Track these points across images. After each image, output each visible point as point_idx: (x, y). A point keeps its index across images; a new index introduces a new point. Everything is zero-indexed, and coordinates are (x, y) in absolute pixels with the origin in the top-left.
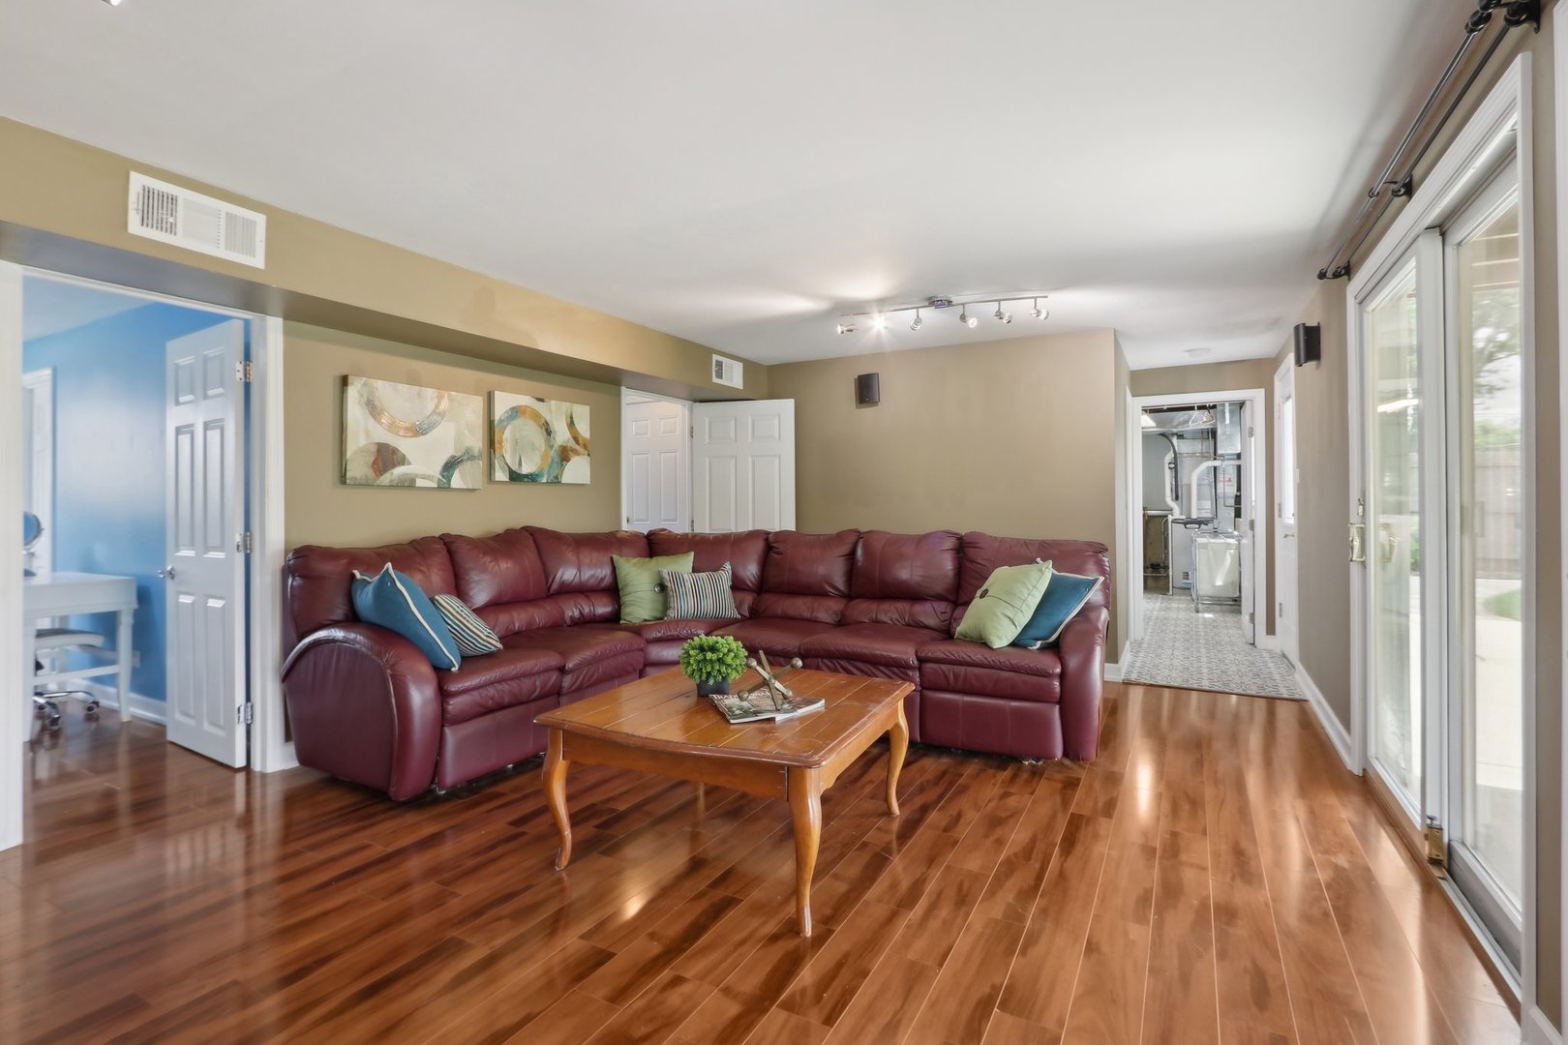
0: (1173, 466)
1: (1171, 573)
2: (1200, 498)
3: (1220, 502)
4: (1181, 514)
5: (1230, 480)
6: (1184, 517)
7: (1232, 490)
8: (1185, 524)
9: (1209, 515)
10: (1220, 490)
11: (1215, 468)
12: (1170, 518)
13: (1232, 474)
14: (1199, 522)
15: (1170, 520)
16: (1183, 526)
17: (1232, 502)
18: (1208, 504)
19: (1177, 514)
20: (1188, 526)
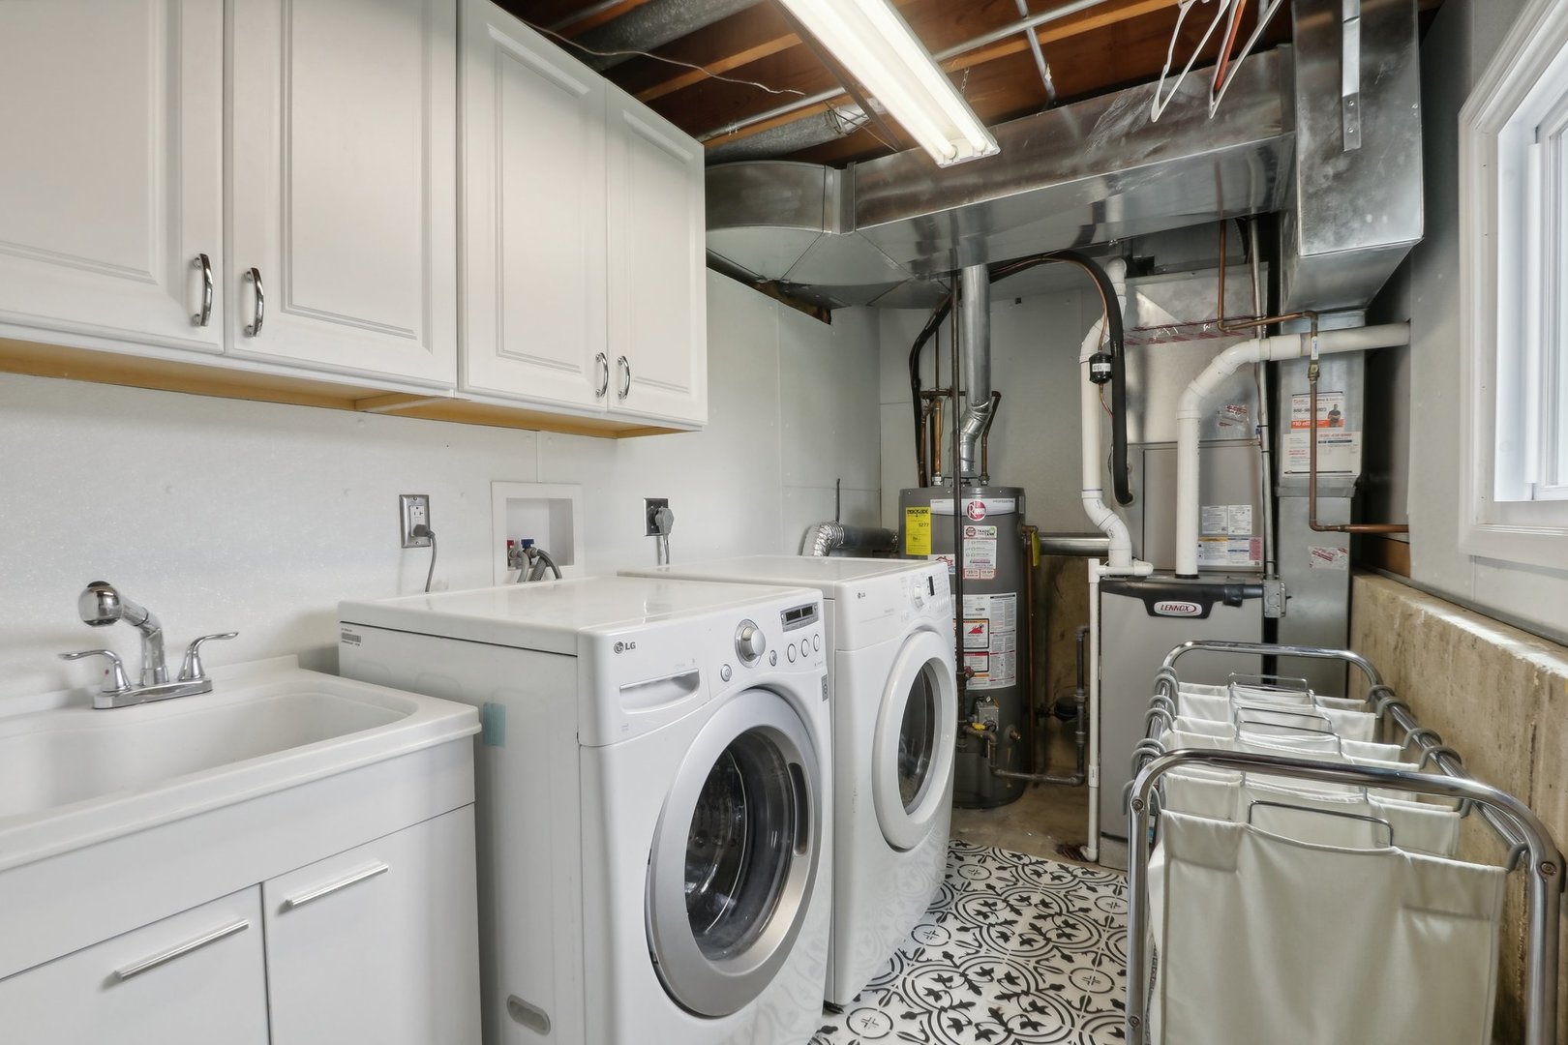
0: (1104, 367)
1: (1093, 782)
2: (1207, 495)
3: (1295, 509)
4: (1137, 556)
5: (1334, 420)
6: (1144, 569)
7: (1344, 460)
8: (1150, 598)
9: (1246, 561)
10: (1294, 461)
11: (1273, 369)
12: (1096, 570)
13: (1342, 391)
14: (1205, 592)
15: (1094, 579)
16: (1139, 604)
17: (1338, 509)
18: (1239, 518)
19: (1121, 562)
20: (1158, 606)
